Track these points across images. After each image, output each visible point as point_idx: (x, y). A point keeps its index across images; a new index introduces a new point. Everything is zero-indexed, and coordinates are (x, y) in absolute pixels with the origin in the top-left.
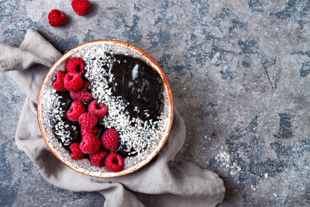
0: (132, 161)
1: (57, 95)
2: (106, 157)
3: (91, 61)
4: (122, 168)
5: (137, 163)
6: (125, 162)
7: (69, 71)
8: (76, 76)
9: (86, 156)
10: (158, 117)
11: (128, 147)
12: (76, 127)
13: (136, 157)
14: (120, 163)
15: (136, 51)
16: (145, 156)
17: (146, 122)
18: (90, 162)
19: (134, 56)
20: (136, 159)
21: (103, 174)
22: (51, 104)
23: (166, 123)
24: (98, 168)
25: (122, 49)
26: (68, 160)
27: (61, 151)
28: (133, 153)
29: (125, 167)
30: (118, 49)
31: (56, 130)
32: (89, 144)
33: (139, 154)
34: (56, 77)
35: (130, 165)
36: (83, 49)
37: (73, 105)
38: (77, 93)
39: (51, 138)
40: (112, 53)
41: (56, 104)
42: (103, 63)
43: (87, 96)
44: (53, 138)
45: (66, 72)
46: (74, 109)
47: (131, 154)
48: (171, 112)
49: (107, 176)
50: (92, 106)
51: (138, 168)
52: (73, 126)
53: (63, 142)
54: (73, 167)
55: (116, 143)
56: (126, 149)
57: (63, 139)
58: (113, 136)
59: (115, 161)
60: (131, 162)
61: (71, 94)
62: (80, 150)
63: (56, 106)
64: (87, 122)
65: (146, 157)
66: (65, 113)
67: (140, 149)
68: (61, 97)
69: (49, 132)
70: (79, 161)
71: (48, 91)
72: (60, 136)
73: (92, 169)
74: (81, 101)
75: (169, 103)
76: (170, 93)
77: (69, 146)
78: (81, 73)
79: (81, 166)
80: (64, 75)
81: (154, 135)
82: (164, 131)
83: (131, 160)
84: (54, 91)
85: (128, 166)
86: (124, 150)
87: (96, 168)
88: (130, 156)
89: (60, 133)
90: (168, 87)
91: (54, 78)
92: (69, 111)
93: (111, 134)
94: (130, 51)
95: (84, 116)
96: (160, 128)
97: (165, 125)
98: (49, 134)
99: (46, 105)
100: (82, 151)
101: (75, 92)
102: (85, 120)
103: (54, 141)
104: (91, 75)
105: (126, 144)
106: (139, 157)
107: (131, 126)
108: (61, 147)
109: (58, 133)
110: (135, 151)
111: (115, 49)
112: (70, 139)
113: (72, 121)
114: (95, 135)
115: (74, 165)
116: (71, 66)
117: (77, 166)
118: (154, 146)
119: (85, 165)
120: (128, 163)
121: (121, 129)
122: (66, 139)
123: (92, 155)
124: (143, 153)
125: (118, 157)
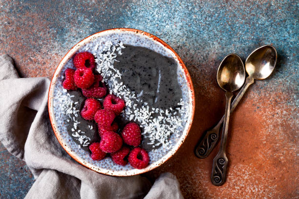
0: (158, 154)
1: (68, 94)
2: (129, 154)
3: (101, 55)
4: (148, 163)
5: (163, 155)
6: (150, 156)
7: (78, 67)
9: (108, 156)
10: (178, 104)
11: (151, 139)
12: (93, 127)
13: (161, 148)
14: (145, 159)
15: (147, 37)
17: (167, 111)
18: (113, 161)
20: (162, 151)
21: (127, 172)
22: (63, 105)
24: (121, 167)
26: (89, 162)
27: (80, 153)
28: (158, 144)
29: (151, 162)
30: (127, 38)
31: (72, 132)
32: (110, 142)
33: (164, 146)
34: (64, 76)
35: (156, 158)
36: (90, 42)
37: (87, 103)
38: (90, 90)
39: (68, 140)
41: (69, 104)
42: (113, 56)
43: (100, 92)
44: (70, 140)
45: (74, 69)
46: (88, 107)
47: (156, 146)
48: (192, 97)
49: (133, 174)
50: (107, 101)
51: (164, 161)
52: (89, 126)
53: (81, 143)
54: (94, 169)
55: (139, 137)
56: (150, 141)
57: (81, 140)
58: (134, 130)
59: (140, 157)
60: (156, 155)
61: (83, 92)
62: (100, 150)
63: (70, 106)
64: (103, 119)
65: (172, 148)
66: (80, 112)
67: (164, 139)
68: (73, 96)
69: (64, 135)
70: (101, 161)
71: (59, 92)
72: (78, 138)
73: (115, 168)
74: (95, 98)
75: (189, 88)
76: (189, 76)
77: (88, 146)
78: (90, 68)
79: (104, 166)
80: (74, 72)
81: (177, 123)
82: (187, 118)
83: (157, 153)
85: (154, 159)
86: (148, 144)
87: (119, 167)
88: (155, 149)
89: (77, 135)
90: (185, 71)
92: (83, 110)
93: (132, 128)
94: (139, 38)
95: (99, 114)
96: (182, 115)
97: (188, 111)
98: (66, 137)
99: (59, 107)
100: (103, 151)
101: (88, 89)
102: (101, 118)
103: (72, 144)
104: (103, 69)
105: (149, 137)
106: (164, 148)
107: (151, 117)
108: (80, 149)
109: (75, 134)
110: (159, 142)
111: (124, 38)
112: (88, 139)
113: (88, 121)
114: (115, 132)
115: (95, 167)
116: (80, 61)
117: (99, 167)
118: (178, 136)
119: (108, 165)
120: (153, 157)
121: (142, 122)
122: (84, 140)
123: (114, 154)
124: (167, 144)
125: (142, 152)
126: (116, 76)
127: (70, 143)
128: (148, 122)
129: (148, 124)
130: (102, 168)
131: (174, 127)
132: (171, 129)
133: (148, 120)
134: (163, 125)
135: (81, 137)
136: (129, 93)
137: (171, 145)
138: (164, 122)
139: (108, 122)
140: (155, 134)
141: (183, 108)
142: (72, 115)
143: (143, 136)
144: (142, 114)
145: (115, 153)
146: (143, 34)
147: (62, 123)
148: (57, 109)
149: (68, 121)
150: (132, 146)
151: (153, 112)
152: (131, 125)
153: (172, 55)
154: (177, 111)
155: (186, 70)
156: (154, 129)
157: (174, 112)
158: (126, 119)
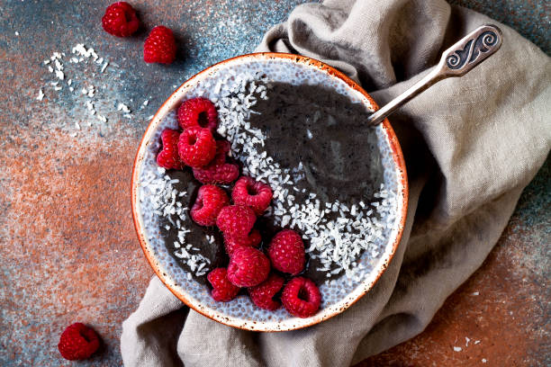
0: (337, 289)
1: (167, 177)
2: (282, 289)
3: (226, 100)
4: (318, 308)
5: (347, 292)
6: (322, 292)
7: (186, 127)
8: (202, 135)
9: (243, 292)
10: (376, 195)
11: (323, 261)
12: (215, 237)
13: (344, 279)
14: (313, 298)
15: (316, 68)
16: (361, 276)
17: (354, 208)
18: (252, 302)
19: (311, 82)
20: (344, 283)
21: (281, 324)
22: (158, 198)
23: (394, 204)
24: (268, 314)
25: (284, 69)
26: (208, 306)
27: (190, 289)
28: (337, 271)
29: (324, 304)
30: (278, 70)
31: (175, 249)
32: (247, 268)
33: (348, 271)
34: (160, 142)
35: (333, 298)
36: (207, 80)
37: (202, 193)
38: (208, 169)
39: (167, 265)
40: (265, 80)
41: (168, 195)
42: (250, 101)
43: (228, 172)
44: (171, 265)
45: (180, 130)
46: (205, 201)
47: (332, 275)
48: (403, 182)
49: (292, 328)
50: (239, 189)
51: (351, 302)
52: (208, 237)
53: (193, 269)
54: (219, 319)
55: (301, 257)
56: (322, 266)
57: (192, 264)
58: (292, 245)
59: (303, 295)
60: (333, 292)
61: (196, 172)
62: (229, 282)
63: (170, 200)
64: (234, 225)
65: (364, 278)
66: (189, 211)
67: (349, 262)
68: (176, 181)
69: (161, 254)
70: (231, 303)
71: (150, 173)
72: (187, 259)
74: (218, 183)
75: (396, 164)
76: (396, 142)
77: (205, 276)
78: (209, 129)
79: (236, 313)
80: (177, 137)
81: (373, 231)
82: (393, 221)
83: (334, 286)
84: (162, 170)
85: (329, 300)
86: (318, 270)
87: (265, 313)
88: (331, 279)
89: (185, 254)
90: (389, 133)
91: (158, 145)
92: (195, 207)
93: (287, 241)
94: (302, 70)
95: (225, 214)
96: (383, 215)
97: (394, 208)
98: (163, 259)
99: (149, 201)
100: (234, 283)
101: (204, 167)
102: (229, 222)
103: (175, 271)
104: (229, 127)
105: (320, 257)
106: (348, 279)
107: (325, 220)
108: (190, 281)
109: (181, 253)
110: (339, 267)
111: (272, 70)
112: (206, 261)
113: (204, 227)
114: (255, 247)
115: (221, 315)
116: (189, 116)
117: (229, 314)
118: (375, 254)
119: (243, 310)
120: (328, 294)
121: (306, 229)
122: (199, 263)
123: (254, 289)
124: (355, 270)
125: (307, 285)
126: (255, 140)
127: (172, 269)
128: (317, 228)
129: (318, 232)
130: (234, 316)
131: (368, 238)
132: (362, 242)
133: (318, 225)
134: (347, 234)
135: (193, 257)
136: (278, 171)
137: (363, 272)
138: (349, 229)
139: (244, 229)
140: (332, 252)
141: (384, 203)
142: (175, 217)
143: (307, 256)
144: (307, 214)
145: (257, 287)
146: (308, 62)
147: (156, 233)
148: (147, 205)
149: (168, 228)
150: (289, 274)
151: (327, 211)
152: (285, 235)
153: (364, 101)
154: (374, 208)
155: (392, 130)
156: (329, 241)
157: (368, 210)
158: (276, 223)
